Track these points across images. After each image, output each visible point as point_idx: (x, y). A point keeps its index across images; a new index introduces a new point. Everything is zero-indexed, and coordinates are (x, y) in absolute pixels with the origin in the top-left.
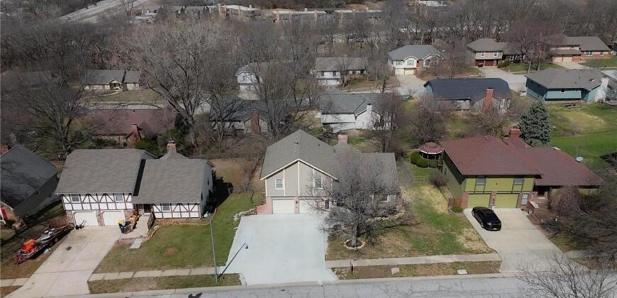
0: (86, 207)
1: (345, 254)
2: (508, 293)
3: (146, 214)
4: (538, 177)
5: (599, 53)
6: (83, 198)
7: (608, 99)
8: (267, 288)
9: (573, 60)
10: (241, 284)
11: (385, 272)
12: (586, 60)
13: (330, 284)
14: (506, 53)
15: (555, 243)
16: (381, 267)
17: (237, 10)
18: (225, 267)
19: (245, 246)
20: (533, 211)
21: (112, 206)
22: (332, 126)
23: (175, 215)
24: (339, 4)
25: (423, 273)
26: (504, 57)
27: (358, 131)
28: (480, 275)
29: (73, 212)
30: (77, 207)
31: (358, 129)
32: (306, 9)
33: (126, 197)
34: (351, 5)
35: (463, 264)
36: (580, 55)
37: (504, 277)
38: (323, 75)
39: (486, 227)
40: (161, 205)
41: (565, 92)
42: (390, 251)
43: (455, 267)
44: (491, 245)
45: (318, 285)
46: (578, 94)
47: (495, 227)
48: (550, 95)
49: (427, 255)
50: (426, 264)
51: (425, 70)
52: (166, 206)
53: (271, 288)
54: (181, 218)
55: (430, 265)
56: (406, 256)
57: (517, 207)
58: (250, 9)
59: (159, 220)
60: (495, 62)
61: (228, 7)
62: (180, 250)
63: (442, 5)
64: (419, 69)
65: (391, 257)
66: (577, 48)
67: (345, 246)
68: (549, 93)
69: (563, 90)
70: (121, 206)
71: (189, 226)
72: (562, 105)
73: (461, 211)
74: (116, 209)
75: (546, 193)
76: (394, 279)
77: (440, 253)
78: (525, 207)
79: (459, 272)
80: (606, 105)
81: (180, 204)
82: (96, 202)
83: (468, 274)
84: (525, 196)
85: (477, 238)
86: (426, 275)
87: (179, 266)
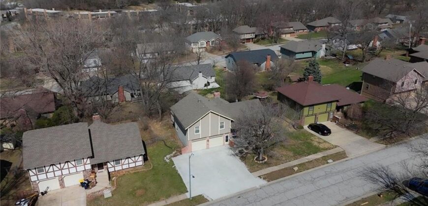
0: (50, 175)
1: (260, 166)
2: (361, 167)
3: (99, 171)
4: (338, 101)
5: (302, 31)
6: (47, 168)
7: (326, 56)
8: (228, 199)
9: (291, 36)
10: (209, 201)
11: (290, 171)
12: (297, 35)
13: (265, 186)
14: (257, 34)
15: (361, 136)
16: (286, 169)
17: (43, 12)
18: (189, 193)
19: (191, 176)
20: (338, 121)
21: (73, 170)
22: (176, 90)
23: (124, 167)
24: (123, 6)
25: (311, 167)
26: (256, 36)
27: (196, 91)
28: (341, 161)
29: (37, 182)
30: (42, 176)
31: (195, 90)
32: (100, 10)
33: (85, 160)
34: (131, 7)
35: (327, 156)
36: (294, 33)
37: (352, 159)
38: (145, 56)
39: (324, 134)
40: (114, 161)
41: (305, 54)
42: (284, 159)
43: (325, 159)
44: (334, 143)
45: (258, 189)
46: (310, 55)
47: (328, 133)
48: (298, 56)
49: (305, 156)
50: (308, 162)
51: (212, 48)
52: (117, 161)
53: (231, 198)
54: (129, 168)
55: (311, 161)
56: (294, 159)
57: (328, 120)
58: (53, 11)
59: (113, 173)
60: (251, 40)
61: (34, 10)
62: (146, 189)
63: (194, 5)
64: (208, 47)
65: (286, 162)
66: (292, 29)
67: (256, 161)
68: (297, 55)
69: (303, 53)
70: (81, 168)
71: (138, 172)
72: (304, 61)
73: (303, 128)
74: (77, 172)
75: (341, 110)
76: (298, 174)
77: (311, 153)
78: (331, 120)
79: (329, 161)
80: (326, 59)
81: (128, 158)
82: (60, 170)
83: (334, 161)
84: (332, 113)
85: (323, 141)
86: (313, 168)
87: (155, 200)
